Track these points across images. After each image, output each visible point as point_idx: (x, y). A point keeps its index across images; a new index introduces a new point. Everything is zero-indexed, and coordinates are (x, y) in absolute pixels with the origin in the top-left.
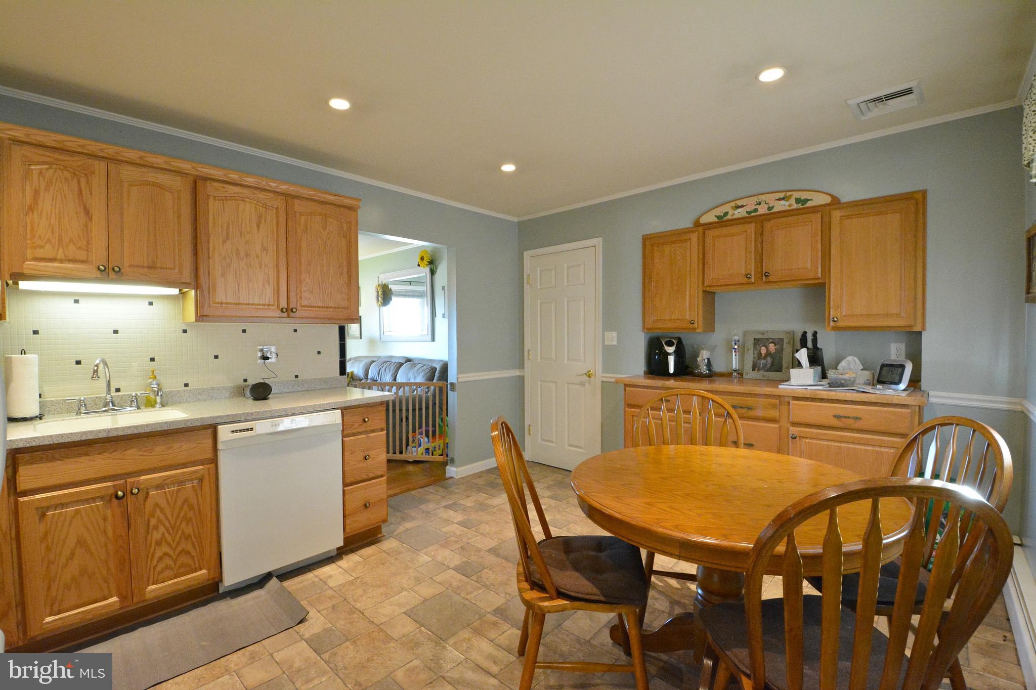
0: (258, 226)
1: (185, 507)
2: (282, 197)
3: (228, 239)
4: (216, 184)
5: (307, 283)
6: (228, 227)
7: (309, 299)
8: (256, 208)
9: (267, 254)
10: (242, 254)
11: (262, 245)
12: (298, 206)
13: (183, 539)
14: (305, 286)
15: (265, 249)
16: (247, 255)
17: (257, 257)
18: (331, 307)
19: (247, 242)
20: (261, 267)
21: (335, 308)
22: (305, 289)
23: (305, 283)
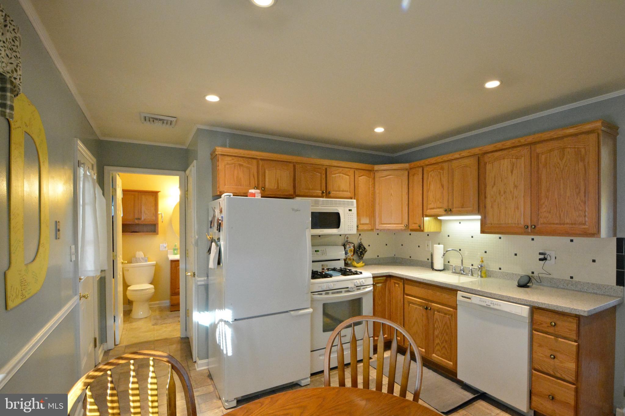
0: (512, 172)
1: (446, 327)
2: (528, 147)
3: (494, 184)
4: (489, 155)
5: (546, 206)
6: (495, 178)
7: (548, 217)
8: (511, 160)
9: (517, 189)
10: (502, 192)
11: (514, 183)
12: (539, 149)
13: (444, 342)
14: (544, 208)
15: (516, 187)
16: (505, 192)
17: (511, 192)
18: (567, 224)
19: (505, 184)
20: (513, 199)
21: (572, 224)
22: (544, 210)
23: (544, 206)
